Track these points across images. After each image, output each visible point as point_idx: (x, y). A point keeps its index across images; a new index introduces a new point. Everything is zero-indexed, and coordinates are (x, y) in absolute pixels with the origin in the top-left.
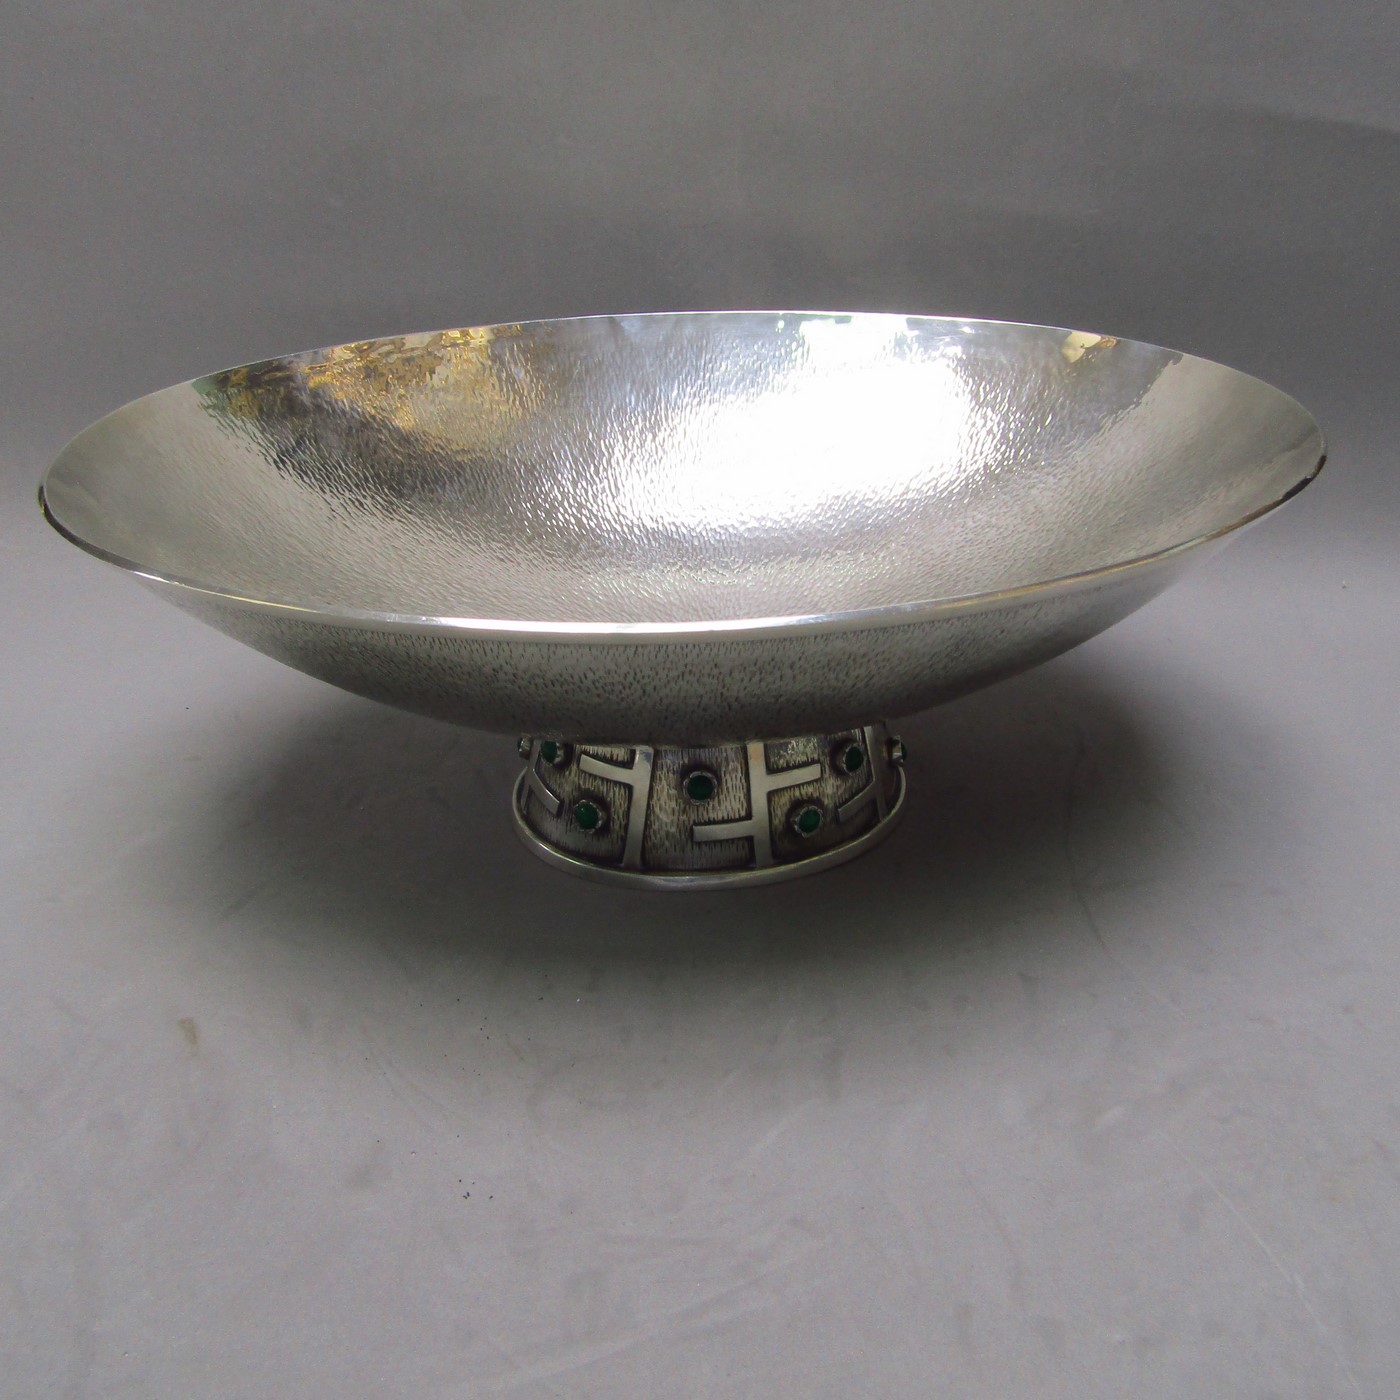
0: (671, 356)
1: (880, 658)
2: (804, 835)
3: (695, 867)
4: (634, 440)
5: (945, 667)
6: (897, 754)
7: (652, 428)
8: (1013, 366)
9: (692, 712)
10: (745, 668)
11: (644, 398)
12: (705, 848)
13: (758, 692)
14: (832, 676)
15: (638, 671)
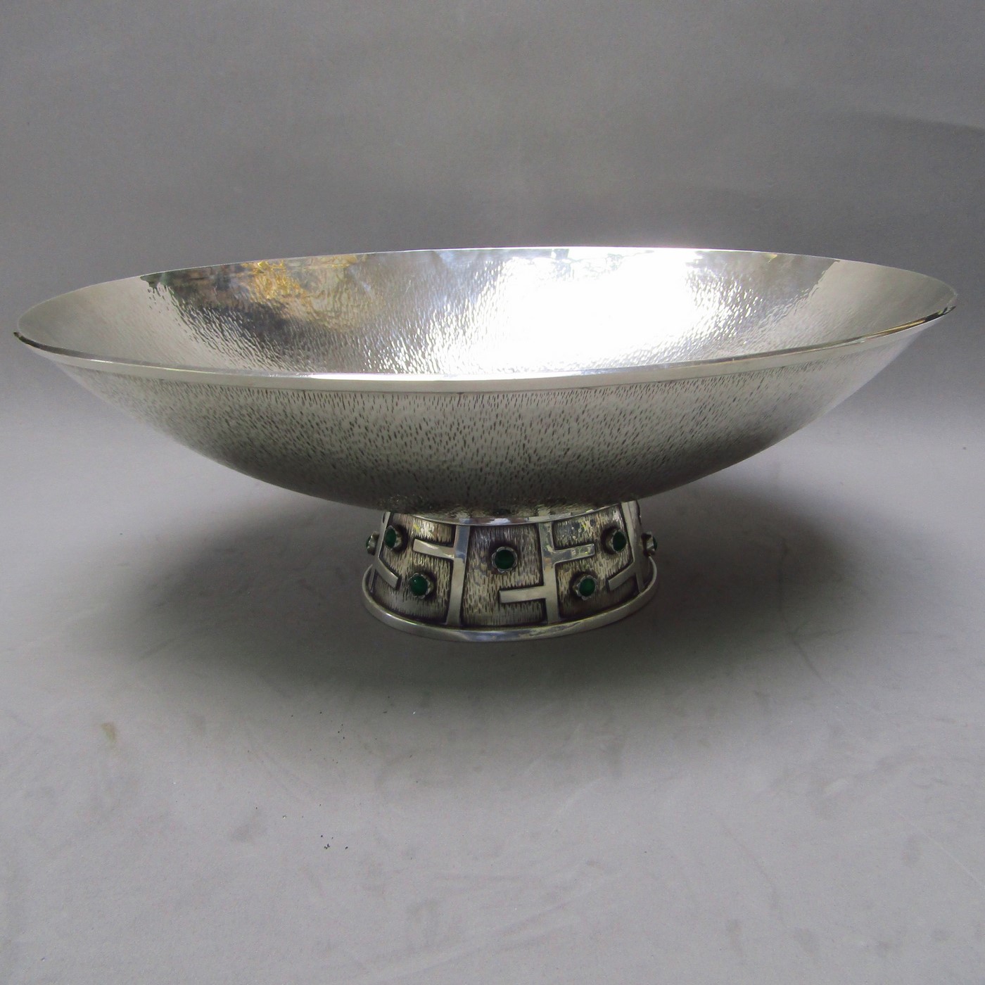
0: (476, 278)
1: (643, 416)
2: (584, 598)
3: (502, 624)
4: (450, 335)
5: (691, 431)
6: (650, 545)
7: (463, 327)
8: (720, 279)
9: (502, 463)
10: (542, 420)
11: (457, 306)
12: (509, 608)
13: (551, 444)
14: (607, 431)
15: (460, 421)
